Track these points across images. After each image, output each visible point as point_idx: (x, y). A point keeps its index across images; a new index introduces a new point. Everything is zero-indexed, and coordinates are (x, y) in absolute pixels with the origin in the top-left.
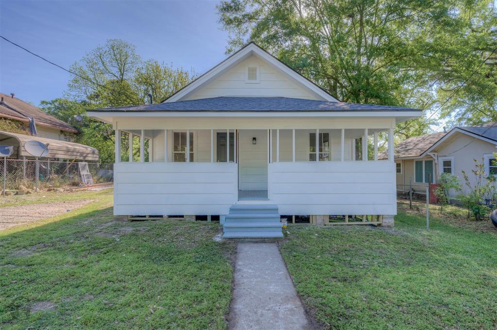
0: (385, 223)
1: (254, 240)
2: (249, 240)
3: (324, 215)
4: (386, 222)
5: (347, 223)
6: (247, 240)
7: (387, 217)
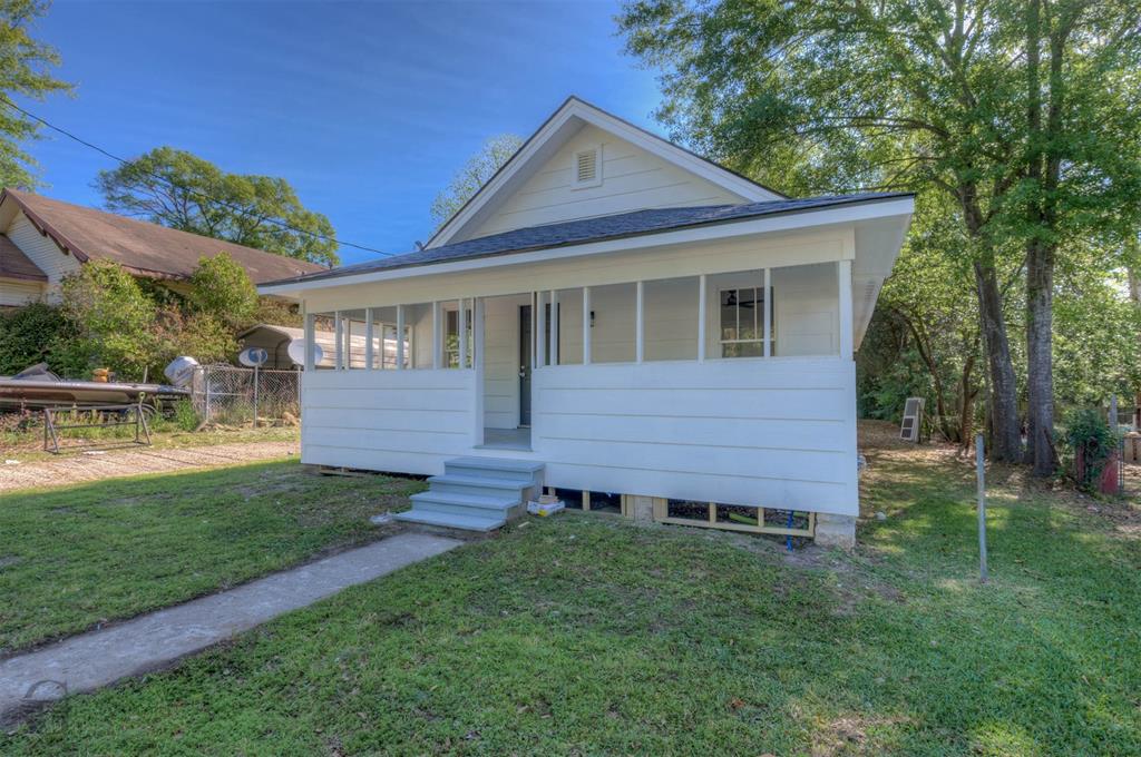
0: (822, 535)
1: (436, 530)
2: (429, 528)
3: (653, 498)
4: (824, 533)
5: (713, 523)
6: (425, 528)
7: (828, 519)
